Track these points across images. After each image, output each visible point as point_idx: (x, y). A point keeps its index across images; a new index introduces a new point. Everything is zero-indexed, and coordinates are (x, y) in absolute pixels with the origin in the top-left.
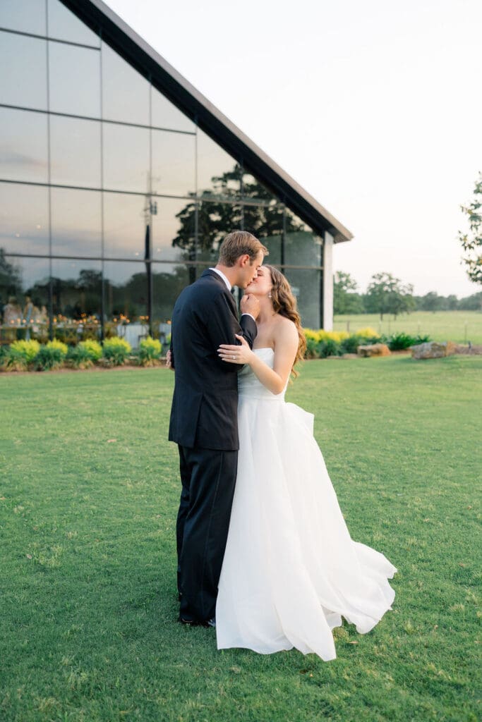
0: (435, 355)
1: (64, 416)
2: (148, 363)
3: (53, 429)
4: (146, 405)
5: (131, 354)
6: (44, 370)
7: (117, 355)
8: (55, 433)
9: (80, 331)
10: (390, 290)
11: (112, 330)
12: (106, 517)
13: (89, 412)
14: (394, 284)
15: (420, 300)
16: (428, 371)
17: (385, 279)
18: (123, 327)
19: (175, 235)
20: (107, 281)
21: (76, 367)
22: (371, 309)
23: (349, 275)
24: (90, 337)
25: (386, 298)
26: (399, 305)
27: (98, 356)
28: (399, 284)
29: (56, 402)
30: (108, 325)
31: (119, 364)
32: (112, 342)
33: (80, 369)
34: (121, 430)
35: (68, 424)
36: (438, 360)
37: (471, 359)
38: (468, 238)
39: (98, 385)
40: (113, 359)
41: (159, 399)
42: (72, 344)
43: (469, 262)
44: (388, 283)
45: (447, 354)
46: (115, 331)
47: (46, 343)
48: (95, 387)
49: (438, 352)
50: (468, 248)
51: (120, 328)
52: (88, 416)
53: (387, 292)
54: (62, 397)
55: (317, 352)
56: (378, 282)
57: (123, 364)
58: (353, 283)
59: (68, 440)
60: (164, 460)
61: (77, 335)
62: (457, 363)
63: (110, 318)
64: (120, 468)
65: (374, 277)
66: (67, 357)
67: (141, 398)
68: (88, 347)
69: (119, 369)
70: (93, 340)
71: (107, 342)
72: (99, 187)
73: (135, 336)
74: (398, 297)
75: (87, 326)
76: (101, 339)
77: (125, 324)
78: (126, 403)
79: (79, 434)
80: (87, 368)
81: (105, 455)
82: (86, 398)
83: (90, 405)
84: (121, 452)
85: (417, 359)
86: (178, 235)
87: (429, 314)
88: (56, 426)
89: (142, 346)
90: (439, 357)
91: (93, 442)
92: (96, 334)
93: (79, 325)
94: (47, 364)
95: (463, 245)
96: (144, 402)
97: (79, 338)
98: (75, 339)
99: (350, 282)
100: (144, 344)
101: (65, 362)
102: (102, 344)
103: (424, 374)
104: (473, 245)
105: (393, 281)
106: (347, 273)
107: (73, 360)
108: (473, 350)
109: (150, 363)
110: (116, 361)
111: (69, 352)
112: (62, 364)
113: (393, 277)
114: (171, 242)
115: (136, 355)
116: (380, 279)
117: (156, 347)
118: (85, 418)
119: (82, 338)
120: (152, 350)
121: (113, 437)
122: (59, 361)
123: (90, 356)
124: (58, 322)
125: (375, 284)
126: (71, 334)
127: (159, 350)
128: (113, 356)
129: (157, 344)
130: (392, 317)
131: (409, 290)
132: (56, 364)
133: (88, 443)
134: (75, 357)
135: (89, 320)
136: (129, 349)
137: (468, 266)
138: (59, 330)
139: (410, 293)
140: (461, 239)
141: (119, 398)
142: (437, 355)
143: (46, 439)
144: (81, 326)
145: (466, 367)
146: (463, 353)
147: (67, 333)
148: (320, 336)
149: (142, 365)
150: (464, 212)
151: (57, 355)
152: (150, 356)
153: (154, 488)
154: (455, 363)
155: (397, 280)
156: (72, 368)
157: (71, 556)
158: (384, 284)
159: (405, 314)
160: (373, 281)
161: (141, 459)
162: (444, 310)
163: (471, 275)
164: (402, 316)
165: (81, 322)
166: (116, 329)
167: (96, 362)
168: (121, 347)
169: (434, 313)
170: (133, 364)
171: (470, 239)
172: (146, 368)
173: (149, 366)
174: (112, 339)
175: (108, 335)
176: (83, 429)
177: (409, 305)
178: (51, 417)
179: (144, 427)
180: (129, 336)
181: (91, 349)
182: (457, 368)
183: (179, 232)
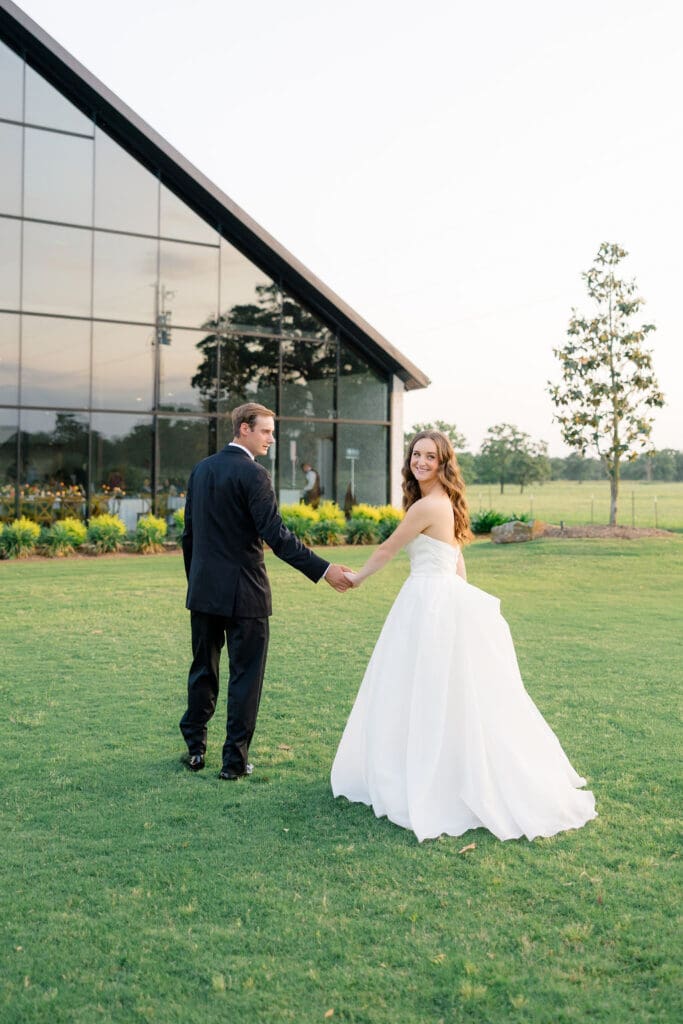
0: (518, 538)
1: (39, 608)
2: (148, 549)
3: (26, 621)
4: (141, 596)
5: (126, 538)
6: (8, 558)
7: (106, 538)
8: (29, 624)
9: (56, 506)
10: (513, 449)
11: (101, 506)
12: (88, 692)
13: (69, 603)
14: (520, 440)
15: (560, 464)
16: (503, 558)
17: (507, 432)
18: (116, 501)
19: (196, 372)
20: (95, 434)
21: (51, 554)
22: (486, 477)
23: (454, 428)
24: (70, 515)
25: (508, 461)
26: (528, 471)
27: (80, 540)
28: (526, 440)
29: (27, 595)
30: (96, 499)
31: (108, 551)
32: (101, 522)
33: (56, 556)
34: (108, 622)
35: (43, 616)
36: (520, 545)
37: (561, 544)
38: (559, 390)
39: (81, 575)
40: (99, 544)
41: (157, 590)
42: (46, 525)
43: (563, 420)
44: (511, 439)
45: (533, 537)
46: (105, 507)
47: (11, 522)
48: (77, 578)
49: (522, 535)
50: (560, 403)
51: (111, 501)
52: (68, 607)
53: (509, 451)
54: (36, 589)
55: (376, 534)
56: (496, 438)
57: (114, 550)
58: (460, 438)
59: (45, 630)
60: (155, 648)
61: (52, 513)
62: (543, 548)
63: (99, 488)
64: (105, 655)
65: (490, 431)
66: (40, 541)
67: (134, 589)
68: (67, 528)
69: (109, 556)
70: (75, 519)
71: (93, 521)
72: (88, 316)
73: (133, 514)
74: (525, 460)
75: (66, 500)
76: (85, 517)
77: (119, 497)
78: (116, 595)
79: (58, 626)
80: (66, 555)
81: (88, 645)
82: (65, 589)
83: (70, 597)
84: (106, 642)
85: (497, 543)
86: (199, 372)
87: (573, 485)
88: (30, 617)
89: (140, 526)
90: (524, 541)
91: (75, 633)
92: (78, 510)
93: (57, 498)
94: (13, 549)
95: (554, 399)
96: (139, 593)
97: (55, 517)
98: (49, 517)
99: (456, 438)
100: (144, 524)
101: (37, 548)
102: (87, 524)
103: (498, 561)
104: (566, 398)
105: (519, 437)
106: (451, 424)
107: (46, 546)
108: (566, 532)
109: (151, 549)
110: (106, 546)
111: (42, 535)
112: (33, 549)
113: (519, 430)
114: (190, 381)
115: (132, 539)
116: (499, 433)
117: (158, 527)
118: (65, 610)
119: (59, 516)
120: (154, 531)
121: (97, 628)
122: (29, 545)
123: (70, 539)
124: (26, 494)
125: (492, 440)
126: (44, 511)
127: (164, 533)
128: (102, 539)
129: (161, 525)
130: (517, 488)
131: (541, 450)
132: (24, 549)
133: (68, 634)
134: (50, 541)
135: (69, 492)
136: (123, 531)
137: (561, 426)
138: (28, 506)
139: (542, 453)
140: (551, 392)
141: (107, 589)
142: (522, 538)
143: (18, 631)
144: (59, 500)
145: (552, 552)
146: (553, 536)
147: (39, 510)
148: (382, 514)
149: (140, 551)
150: (558, 357)
151: (27, 538)
152: (150, 539)
153: (141, 671)
154: (539, 548)
155: (524, 435)
156: (46, 555)
157: (55, 719)
158: (505, 441)
159: (536, 484)
160: (490, 435)
161: (129, 648)
162: (596, 479)
163: (566, 437)
164: (532, 488)
165: (58, 494)
166: (107, 504)
167: (78, 548)
168: (112, 528)
169: (580, 483)
170: (127, 550)
171: (563, 391)
172: (145, 556)
173: (148, 553)
174: (101, 517)
175: (96, 512)
176: (63, 621)
177: (541, 471)
178: (24, 609)
179: (135, 619)
180: (124, 514)
181: (71, 530)
182: (540, 554)
183: (201, 367)
